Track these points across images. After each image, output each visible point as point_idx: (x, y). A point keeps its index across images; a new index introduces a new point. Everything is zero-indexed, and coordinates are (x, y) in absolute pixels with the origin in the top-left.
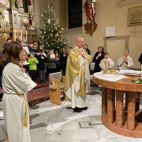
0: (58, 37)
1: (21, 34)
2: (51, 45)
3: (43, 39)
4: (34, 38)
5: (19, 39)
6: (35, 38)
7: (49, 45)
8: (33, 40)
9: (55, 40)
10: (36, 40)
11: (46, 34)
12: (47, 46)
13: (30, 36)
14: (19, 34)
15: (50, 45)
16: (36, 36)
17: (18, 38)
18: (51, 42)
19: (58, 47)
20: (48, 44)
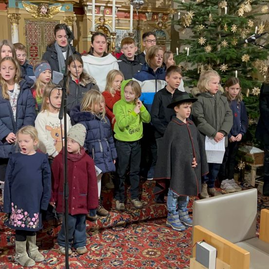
0: (249, 16)
1: (114, 5)
2: (219, 47)
3: (188, 22)
4: (157, 19)
5: (104, 24)
6: (163, 19)
7: (209, 49)
8: (153, 26)
9: (234, 28)
10: (166, 27)
11: (204, 6)
12: (204, 51)
13: (144, 13)
14: (106, 7)
15: (214, 49)
16: (167, 14)
17: (102, 21)
18: (217, 35)
19: (245, 58)
20: (205, 45)
